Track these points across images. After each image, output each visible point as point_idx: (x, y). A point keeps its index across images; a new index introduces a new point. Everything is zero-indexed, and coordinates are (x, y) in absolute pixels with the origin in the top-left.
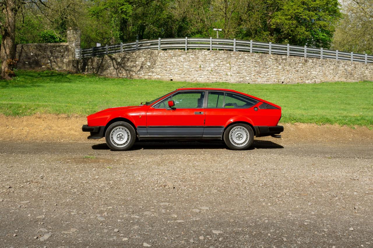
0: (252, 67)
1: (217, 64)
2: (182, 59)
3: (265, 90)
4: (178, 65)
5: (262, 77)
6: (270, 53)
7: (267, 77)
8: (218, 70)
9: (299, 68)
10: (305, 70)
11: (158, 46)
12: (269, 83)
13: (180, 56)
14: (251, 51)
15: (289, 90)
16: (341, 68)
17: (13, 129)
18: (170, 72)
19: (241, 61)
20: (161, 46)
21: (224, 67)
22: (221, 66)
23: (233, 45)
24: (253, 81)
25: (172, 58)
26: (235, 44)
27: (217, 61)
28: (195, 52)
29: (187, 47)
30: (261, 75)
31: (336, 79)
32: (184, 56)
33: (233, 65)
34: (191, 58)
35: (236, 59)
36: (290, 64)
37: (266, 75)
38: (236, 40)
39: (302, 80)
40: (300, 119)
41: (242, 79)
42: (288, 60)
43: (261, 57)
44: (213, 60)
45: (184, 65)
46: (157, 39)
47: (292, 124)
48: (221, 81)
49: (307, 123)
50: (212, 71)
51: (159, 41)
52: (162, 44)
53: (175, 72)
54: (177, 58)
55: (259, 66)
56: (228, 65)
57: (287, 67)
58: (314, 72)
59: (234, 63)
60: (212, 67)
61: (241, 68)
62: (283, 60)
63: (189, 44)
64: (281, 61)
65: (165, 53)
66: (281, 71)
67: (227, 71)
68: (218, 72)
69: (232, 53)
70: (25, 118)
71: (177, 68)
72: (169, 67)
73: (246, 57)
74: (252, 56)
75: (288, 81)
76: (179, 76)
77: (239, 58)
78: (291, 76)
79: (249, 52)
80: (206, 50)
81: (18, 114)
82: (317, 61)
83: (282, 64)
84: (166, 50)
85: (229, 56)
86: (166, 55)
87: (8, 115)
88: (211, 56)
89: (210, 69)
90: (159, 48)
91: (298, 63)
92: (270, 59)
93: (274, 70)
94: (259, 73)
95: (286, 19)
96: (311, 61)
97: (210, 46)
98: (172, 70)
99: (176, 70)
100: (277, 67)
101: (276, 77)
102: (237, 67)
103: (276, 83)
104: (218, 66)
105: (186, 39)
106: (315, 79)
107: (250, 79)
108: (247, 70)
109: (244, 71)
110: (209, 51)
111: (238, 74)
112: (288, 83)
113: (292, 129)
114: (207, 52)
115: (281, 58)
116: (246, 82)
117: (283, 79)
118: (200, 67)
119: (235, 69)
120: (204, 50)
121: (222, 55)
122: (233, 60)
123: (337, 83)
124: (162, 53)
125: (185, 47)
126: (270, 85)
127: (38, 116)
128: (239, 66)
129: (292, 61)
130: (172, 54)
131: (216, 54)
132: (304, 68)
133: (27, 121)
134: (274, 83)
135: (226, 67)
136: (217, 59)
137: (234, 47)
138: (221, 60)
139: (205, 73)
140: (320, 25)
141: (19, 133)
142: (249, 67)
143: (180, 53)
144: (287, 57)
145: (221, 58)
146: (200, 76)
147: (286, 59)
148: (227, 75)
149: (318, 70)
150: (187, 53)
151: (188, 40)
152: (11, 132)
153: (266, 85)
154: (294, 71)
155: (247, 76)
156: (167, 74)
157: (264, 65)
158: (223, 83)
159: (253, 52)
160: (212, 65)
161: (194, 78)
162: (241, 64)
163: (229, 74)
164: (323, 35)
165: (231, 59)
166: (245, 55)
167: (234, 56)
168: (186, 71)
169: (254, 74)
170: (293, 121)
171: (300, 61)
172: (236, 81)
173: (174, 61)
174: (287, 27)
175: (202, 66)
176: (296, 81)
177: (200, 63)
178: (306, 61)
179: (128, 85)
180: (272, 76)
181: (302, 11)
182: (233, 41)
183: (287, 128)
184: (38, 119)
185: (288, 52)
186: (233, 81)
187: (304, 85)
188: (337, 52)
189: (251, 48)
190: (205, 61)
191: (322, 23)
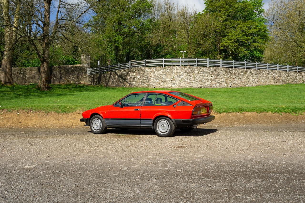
0: (209, 77)
1: (185, 75)
2: (161, 73)
3: (219, 92)
4: (158, 77)
5: (216, 83)
6: (221, 66)
7: (220, 83)
8: (186, 79)
9: (241, 76)
10: (245, 77)
11: (145, 65)
12: (221, 87)
13: (160, 71)
15: (236, 92)
16: (271, 75)
17: (63, 121)
18: (153, 82)
19: (202, 73)
20: (147, 64)
21: (190, 77)
22: (188, 76)
24: (210, 86)
25: (154, 73)
26: (197, 61)
27: (185, 73)
28: (170, 68)
29: (164, 64)
30: (215, 82)
31: (267, 83)
32: (162, 71)
33: (196, 76)
34: (167, 72)
35: (198, 72)
36: (235, 74)
37: (219, 82)
38: (198, 59)
39: (243, 84)
40: (246, 110)
41: (202, 85)
42: (233, 71)
43: (215, 70)
44: (182, 72)
45: (163, 77)
46: (144, 59)
47: (241, 113)
48: (188, 87)
49: (251, 112)
50: (182, 80)
51: (145, 61)
52: (147, 63)
53: (156, 82)
54: (157, 72)
55: (214, 76)
56: (193, 76)
57: (233, 76)
58: (252, 79)
59: (197, 74)
60: (182, 78)
61: (202, 78)
62: (230, 71)
63: (165, 63)
64: (229, 72)
65: (149, 69)
66: (229, 78)
67: (192, 80)
68: (185, 81)
69: (195, 68)
70: (70, 114)
71: (158, 79)
72: (153, 78)
73: (205, 70)
74: (209, 69)
75: (234, 85)
76: (159, 84)
77: (200, 70)
78: (236, 82)
79: (206, 66)
80: (177, 66)
81: (65, 112)
82: (254, 71)
83: (229, 74)
84: (150, 67)
85: (193, 70)
86: (150, 70)
87: (59, 113)
88: (181, 70)
89: (180, 79)
90: (145, 66)
91: (241, 73)
92: (221, 71)
93: (224, 78)
94: (214, 80)
95: (230, 42)
96: (249, 71)
97: (180, 63)
98: (155, 81)
99: (157, 80)
100: (226, 76)
101: (226, 83)
102: (199, 77)
103: (226, 87)
104: (186, 77)
105: (163, 59)
106: (253, 84)
107: (208, 85)
108: (206, 79)
109: (204, 80)
110: (179, 67)
111: (199, 82)
112: (234, 87)
113: (241, 116)
114: (178, 68)
115: (229, 70)
116: (205, 87)
117: (230, 84)
118: (174, 78)
119: (197, 78)
120: (176, 66)
121: (188, 69)
122: (196, 72)
123: (268, 86)
124: (147, 69)
125: (163, 64)
126: (222, 88)
127: (78, 113)
128: (201, 76)
129: (237, 71)
130: (154, 70)
131: (184, 69)
132: (244, 76)
133: (71, 115)
134: (225, 87)
135: (191, 77)
136: (185, 72)
137: (196, 63)
138: (188, 73)
139: (177, 82)
140: (255, 46)
141: (68, 124)
142: (207, 77)
143: (159, 69)
144: (233, 69)
145: (188, 72)
146: (174, 84)
147: (232, 71)
148: (192, 83)
149: (255, 77)
150: (165, 69)
151: (165, 60)
152: (62, 123)
153: (219, 88)
154: (238, 78)
155: (206, 83)
156: (151, 83)
157: (217, 75)
158: (190, 88)
159: (209, 66)
160: (182, 76)
161: (170, 85)
162: (201, 75)
163: (194, 82)
164: (257, 53)
165: (195, 72)
166: (204, 68)
167: (197, 69)
168: (164, 81)
169: (210, 82)
170: (241, 111)
171: (242, 71)
172: (198, 87)
173: (155, 74)
174: (231, 48)
175: (175, 77)
176: (240, 85)
177: (174, 75)
178: (246, 71)
179: (126, 91)
180: (223, 82)
181: (242, 37)
182: (195, 59)
183: (238, 115)
184: (78, 115)
185: (233, 65)
186: (196, 87)
187: (245, 87)
188: (267, 64)
189: (208, 64)
190: (177, 74)
191: (256, 44)
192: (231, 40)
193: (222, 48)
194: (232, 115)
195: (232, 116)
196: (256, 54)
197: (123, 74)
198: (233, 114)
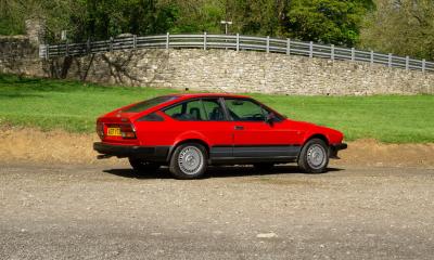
0: (291, 73)
1: (247, 68)
2: (201, 61)
4: (195, 70)
5: (303, 87)
6: (311, 55)
7: (309, 87)
8: (249, 77)
9: (347, 76)
10: (354, 78)
11: (167, 44)
12: (312, 95)
13: (199, 57)
14: (288, 53)
16: (396, 77)
18: (184, 79)
19: (278, 66)
20: (170, 43)
21: (256, 73)
22: (252, 71)
23: (265, 44)
24: (293, 91)
25: (188, 60)
26: (268, 43)
27: (247, 65)
28: (219, 53)
29: (207, 45)
30: (302, 85)
31: (391, 91)
32: (204, 58)
33: (268, 71)
34: (213, 61)
35: (272, 63)
36: (336, 71)
37: (308, 84)
38: (269, 38)
39: (350, 91)
41: (278, 90)
42: (333, 66)
43: (302, 61)
44: (242, 63)
45: (204, 70)
46: (165, 33)
47: (425, 144)
50: (241, 78)
51: (167, 36)
52: (171, 41)
53: (191, 79)
54: (194, 60)
55: (300, 73)
56: (262, 70)
57: (333, 74)
58: (365, 82)
60: (241, 73)
61: (278, 75)
62: (328, 65)
63: (209, 42)
64: (326, 66)
65: (178, 53)
66: (326, 79)
67: (260, 78)
68: (248, 80)
69: (265, 55)
71: (194, 73)
72: (184, 71)
73: (284, 61)
74: (291, 59)
75: (334, 93)
76: (197, 83)
77: (276, 61)
78: (337, 86)
79: (286, 53)
80: (232, 50)
81: (83, 130)
83: (327, 71)
84: (180, 48)
85: (263, 59)
86: (179, 56)
88: (239, 59)
89: (238, 75)
90: (168, 47)
91: (346, 69)
92: (312, 64)
93: (317, 78)
94: (300, 81)
95: (310, 11)
96: (361, 67)
97: (237, 44)
98: (188, 76)
99: (193, 76)
100: (321, 74)
101: (320, 87)
102: (272, 73)
103: (320, 95)
104: (249, 71)
105: (205, 35)
106: (366, 91)
107: (289, 89)
108: (285, 77)
109: (281, 79)
110: (236, 52)
111: (273, 83)
113: (426, 150)
114: (234, 54)
115: (326, 62)
116: (284, 93)
117: (328, 89)
118: (226, 72)
119: (270, 76)
120: (230, 51)
121: (254, 57)
122: (268, 65)
124: (173, 53)
125: (203, 45)
128: (276, 72)
129: (339, 66)
130: (187, 54)
131: (246, 56)
132: (352, 76)
134: (318, 95)
135: (259, 74)
136: (247, 62)
137: (268, 47)
138: (253, 64)
139: (232, 81)
142: (288, 74)
144: (333, 61)
145: (252, 62)
146: (225, 85)
147: (331, 64)
148: (260, 83)
149: (370, 79)
150: (207, 54)
151: (208, 36)
154: (341, 79)
155: (285, 85)
156: (181, 81)
157: (306, 71)
159: (291, 54)
160: (241, 70)
161: (218, 86)
162: (278, 69)
163: (263, 82)
165: (266, 63)
166: (282, 57)
167: (269, 59)
168: (206, 78)
169: (293, 83)
170: (424, 141)
171: (348, 66)
172: (272, 92)
173: (190, 63)
176: (344, 92)
177: (225, 67)
178: (356, 67)
180: (315, 85)
182: (266, 39)
183: (421, 149)
185: (333, 55)
186: (267, 92)
187: (354, 97)
188: (390, 56)
189: (288, 49)
190: (231, 65)
191: (354, 16)
192: (310, 6)
193: (293, 20)
195: (411, 149)
196: (350, 34)
197: (119, 59)
198: (412, 145)
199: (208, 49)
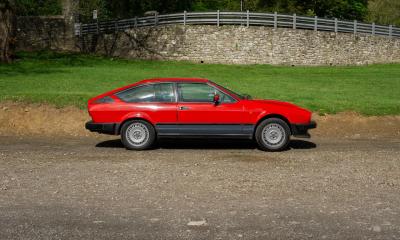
0: (296, 46)
1: (256, 42)
2: (215, 36)
3: (323, 75)
4: (210, 44)
5: (308, 58)
6: (316, 29)
7: (314, 58)
9: (349, 47)
10: (356, 49)
11: (184, 21)
12: (316, 65)
13: (212, 33)
14: (294, 27)
16: (396, 47)
18: (200, 52)
19: (284, 39)
20: (187, 21)
21: (264, 47)
22: (261, 45)
23: (273, 20)
24: (298, 62)
25: (203, 36)
26: (276, 18)
27: (256, 39)
28: (231, 28)
29: (220, 22)
30: (306, 56)
31: (391, 60)
32: (217, 33)
33: (276, 44)
34: (225, 36)
35: (279, 37)
36: (339, 43)
38: (277, 14)
39: (352, 61)
41: (285, 61)
42: (336, 38)
43: (307, 34)
44: (252, 37)
45: (217, 44)
46: (182, 12)
48: (261, 63)
50: (250, 51)
51: (184, 14)
52: (188, 18)
53: (206, 52)
54: (208, 36)
56: (269, 44)
57: (336, 46)
58: (366, 52)
59: (276, 41)
60: (250, 46)
61: (284, 48)
62: (331, 37)
63: (221, 18)
64: (330, 39)
65: (194, 29)
66: (329, 50)
67: (268, 51)
68: (257, 52)
69: (273, 30)
71: (208, 47)
72: (199, 46)
73: (290, 34)
74: (297, 33)
75: (337, 63)
76: (210, 57)
77: (282, 35)
78: (340, 56)
79: (292, 27)
80: (243, 26)
83: (330, 43)
85: (270, 33)
86: (195, 32)
88: (249, 33)
89: (248, 48)
90: (185, 23)
91: (349, 41)
92: (317, 37)
93: (321, 50)
94: (305, 53)
96: (362, 38)
97: (248, 20)
98: (203, 50)
99: (208, 50)
100: (325, 46)
101: (323, 58)
102: (279, 46)
103: (324, 65)
104: (258, 45)
105: (218, 13)
106: (367, 60)
107: (295, 61)
108: (291, 50)
109: (287, 51)
110: (246, 27)
111: (280, 55)
114: (244, 29)
115: (330, 35)
116: (290, 64)
117: (331, 59)
118: (237, 46)
119: (277, 49)
120: (241, 26)
121: (262, 31)
122: (275, 38)
123: (391, 64)
124: (190, 29)
125: (217, 22)
128: (283, 45)
129: (342, 38)
130: (202, 30)
131: (255, 31)
132: (354, 47)
134: (322, 65)
135: (267, 47)
136: (256, 36)
137: (275, 22)
138: (261, 38)
139: (242, 54)
142: (294, 46)
143: (211, 30)
144: (336, 34)
145: (261, 36)
146: (237, 57)
147: (334, 37)
148: (268, 56)
149: (371, 49)
150: (221, 30)
151: (221, 13)
154: (344, 50)
155: (291, 57)
156: (197, 55)
157: (310, 44)
158: (264, 65)
159: (297, 28)
160: (251, 44)
161: (230, 59)
162: (284, 42)
163: (271, 54)
165: (273, 37)
166: (289, 31)
167: (276, 33)
168: (219, 51)
169: (298, 55)
171: (350, 38)
172: (279, 63)
173: (205, 38)
175: (239, 45)
176: (346, 62)
177: (237, 41)
178: (357, 39)
180: (319, 56)
182: (274, 15)
185: (336, 27)
186: (274, 63)
187: (355, 67)
188: (390, 27)
189: (294, 23)
190: (242, 39)
194: (390, 120)
196: (358, 6)
198: (390, 117)
199: (221, 25)
